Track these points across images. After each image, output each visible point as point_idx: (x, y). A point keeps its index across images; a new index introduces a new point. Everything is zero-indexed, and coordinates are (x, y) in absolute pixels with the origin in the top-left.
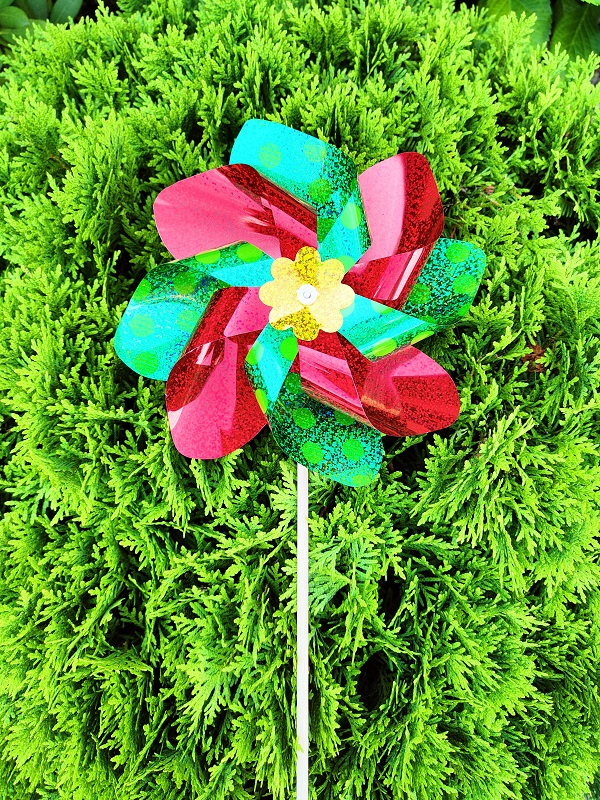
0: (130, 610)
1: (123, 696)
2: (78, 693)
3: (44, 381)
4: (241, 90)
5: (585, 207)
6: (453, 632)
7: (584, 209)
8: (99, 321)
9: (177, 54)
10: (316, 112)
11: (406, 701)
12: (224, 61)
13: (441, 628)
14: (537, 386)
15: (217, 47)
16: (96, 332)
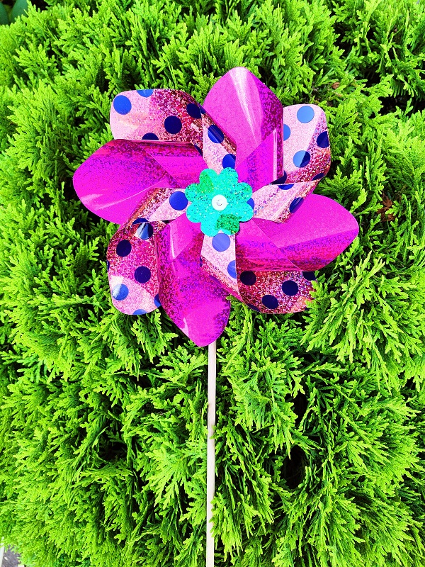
0: (115, 434)
1: (118, 494)
2: (88, 494)
3: (24, 283)
4: (133, 47)
5: (414, 85)
6: (348, 425)
7: (414, 87)
8: (59, 235)
9: (84, 30)
10: (189, 52)
11: (319, 480)
12: (118, 27)
13: (339, 423)
14: (391, 231)
15: (111, 18)
16: (58, 243)
